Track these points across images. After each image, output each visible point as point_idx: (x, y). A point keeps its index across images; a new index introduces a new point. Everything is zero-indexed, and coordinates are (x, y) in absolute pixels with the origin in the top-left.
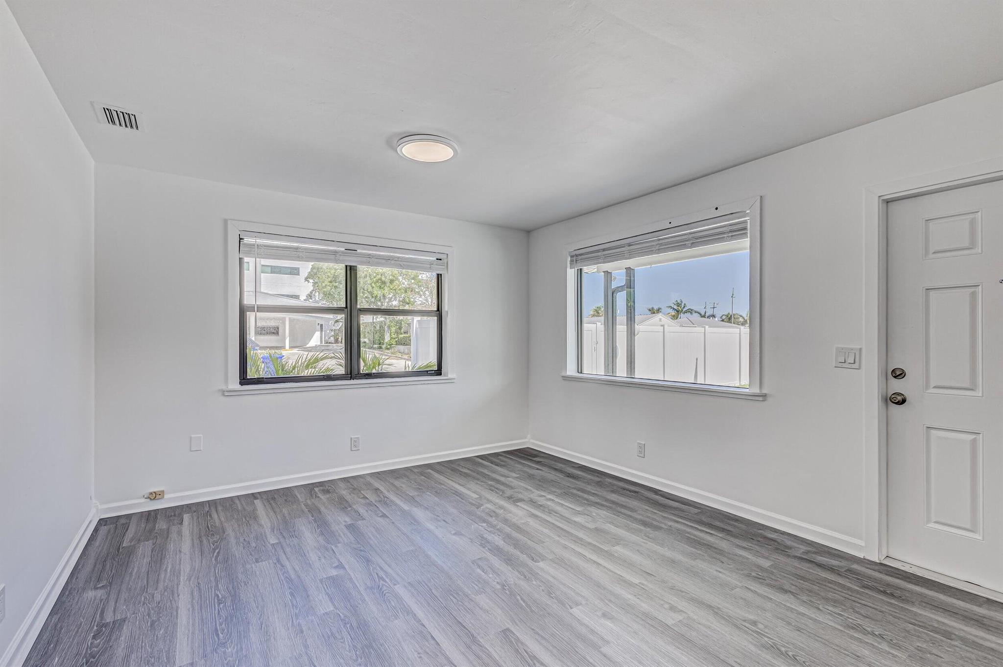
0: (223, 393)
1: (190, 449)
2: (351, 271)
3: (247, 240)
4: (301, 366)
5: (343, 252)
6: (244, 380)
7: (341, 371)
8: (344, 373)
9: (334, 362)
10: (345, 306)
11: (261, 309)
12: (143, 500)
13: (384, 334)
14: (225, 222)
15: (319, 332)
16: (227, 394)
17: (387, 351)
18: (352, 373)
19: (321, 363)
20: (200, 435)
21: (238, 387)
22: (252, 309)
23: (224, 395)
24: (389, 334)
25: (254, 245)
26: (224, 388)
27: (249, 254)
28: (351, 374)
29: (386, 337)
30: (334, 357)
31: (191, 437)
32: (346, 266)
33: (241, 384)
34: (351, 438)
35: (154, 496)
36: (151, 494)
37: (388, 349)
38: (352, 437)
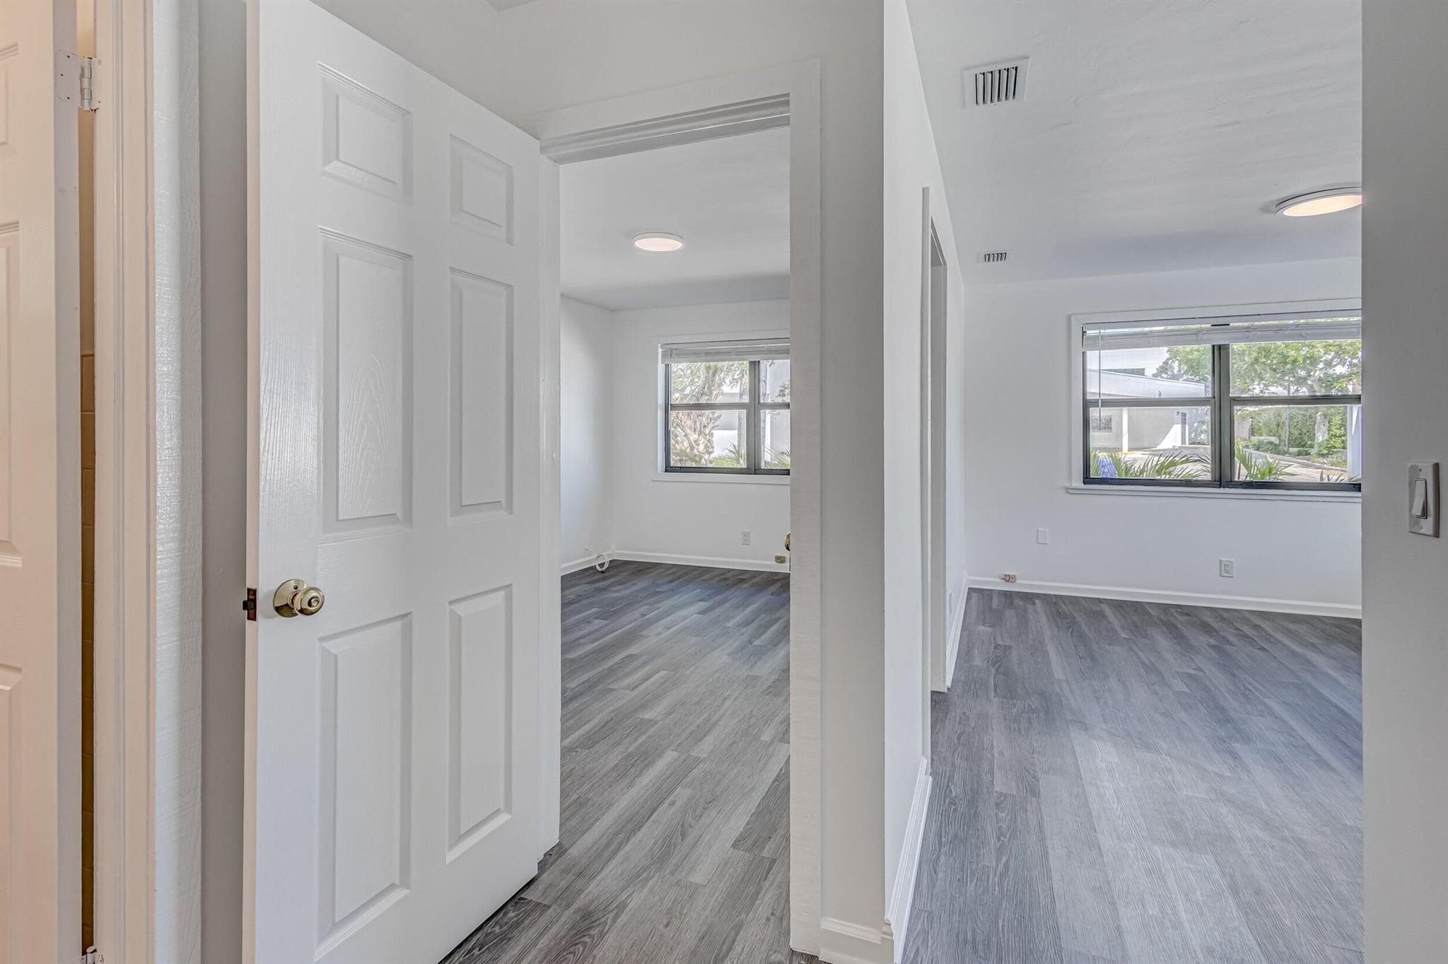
0: (1067, 490)
1: (1037, 541)
2: (1220, 352)
3: (1090, 332)
4: (1150, 469)
5: (1208, 331)
6: (1087, 479)
7: (1208, 477)
8: (1210, 479)
9: (1199, 466)
10: (1211, 396)
11: (1107, 403)
12: (999, 580)
13: (1314, 429)
14: (1069, 317)
15: (1179, 426)
16: (1070, 491)
17: (1320, 460)
18: (1222, 479)
19: (1179, 467)
20: (1047, 530)
21: (1082, 486)
22: (1095, 403)
23: (1068, 492)
24: (1324, 429)
25: (1098, 337)
26: (1068, 485)
27: (1093, 347)
28: (1220, 481)
29: (1317, 435)
30: (1199, 461)
31: (1038, 530)
32: (1214, 346)
33: (1085, 483)
34: (1221, 561)
35: (1009, 579)
36: (1006, 575)
37: (1323, 455)
38: (1222, 559)
